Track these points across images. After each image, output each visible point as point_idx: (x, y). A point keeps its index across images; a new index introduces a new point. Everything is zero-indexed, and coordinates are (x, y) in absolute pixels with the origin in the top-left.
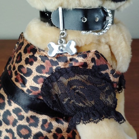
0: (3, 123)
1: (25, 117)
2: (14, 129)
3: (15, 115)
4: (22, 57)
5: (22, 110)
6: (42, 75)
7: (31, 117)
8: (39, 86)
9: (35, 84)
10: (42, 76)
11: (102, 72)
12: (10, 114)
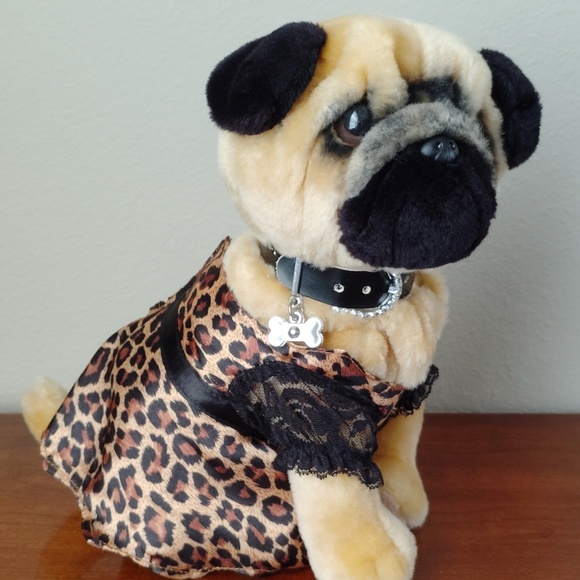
0: (148, 420)
1: (192, 424)
2: (169, 439)
3: (174, 414)
4: (210, 309)
5: (189, 408)
6: (238, 361)
7: (204, 425)
8: (227, 379)
9: (220, 372)
10: (236, 363)
11: (354, 387)
12: (165, 409)
